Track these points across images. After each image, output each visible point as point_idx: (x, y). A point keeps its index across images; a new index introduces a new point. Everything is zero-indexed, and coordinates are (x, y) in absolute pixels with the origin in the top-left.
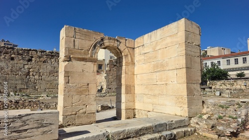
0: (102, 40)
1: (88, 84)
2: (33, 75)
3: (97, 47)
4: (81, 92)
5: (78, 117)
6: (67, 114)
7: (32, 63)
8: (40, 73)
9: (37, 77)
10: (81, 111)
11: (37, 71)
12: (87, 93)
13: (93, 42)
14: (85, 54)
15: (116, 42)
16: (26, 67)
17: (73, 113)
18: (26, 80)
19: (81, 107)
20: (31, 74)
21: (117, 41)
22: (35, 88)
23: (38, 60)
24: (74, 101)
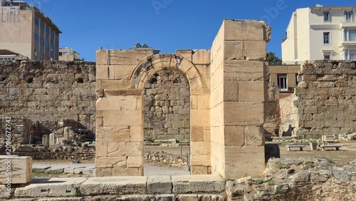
0: (150, 60)
1: (129, 127)
2: (159, 105)
3: (141, 73)
4: (118, 137)
5: (116, 171)
6: (101, 166)
7: (157, 85)
8: (169, 101)
9: (165, 109)
10: (119, 164)
11: (164, 98)
12: (127, 140)
13: (135, 67)
14: (123, 85)
15: (174, 60)
16: (149, 92)
17: (109, 165)
18: (149, 114)
19: (120, 158)
20: (156, 104)
21: (176, 57)
22: (163, 127)
23: (166, 79)
24: (109, 150)
